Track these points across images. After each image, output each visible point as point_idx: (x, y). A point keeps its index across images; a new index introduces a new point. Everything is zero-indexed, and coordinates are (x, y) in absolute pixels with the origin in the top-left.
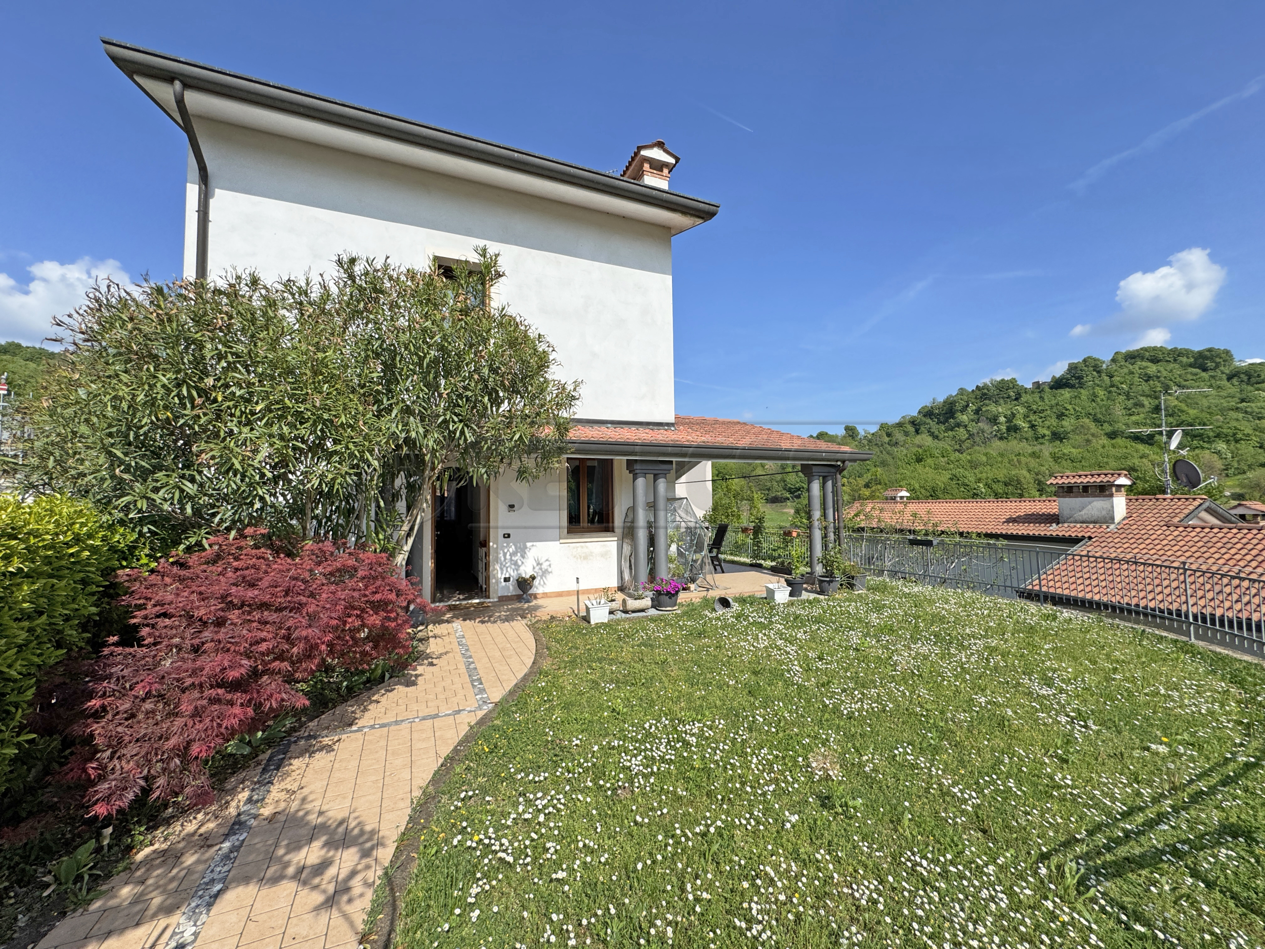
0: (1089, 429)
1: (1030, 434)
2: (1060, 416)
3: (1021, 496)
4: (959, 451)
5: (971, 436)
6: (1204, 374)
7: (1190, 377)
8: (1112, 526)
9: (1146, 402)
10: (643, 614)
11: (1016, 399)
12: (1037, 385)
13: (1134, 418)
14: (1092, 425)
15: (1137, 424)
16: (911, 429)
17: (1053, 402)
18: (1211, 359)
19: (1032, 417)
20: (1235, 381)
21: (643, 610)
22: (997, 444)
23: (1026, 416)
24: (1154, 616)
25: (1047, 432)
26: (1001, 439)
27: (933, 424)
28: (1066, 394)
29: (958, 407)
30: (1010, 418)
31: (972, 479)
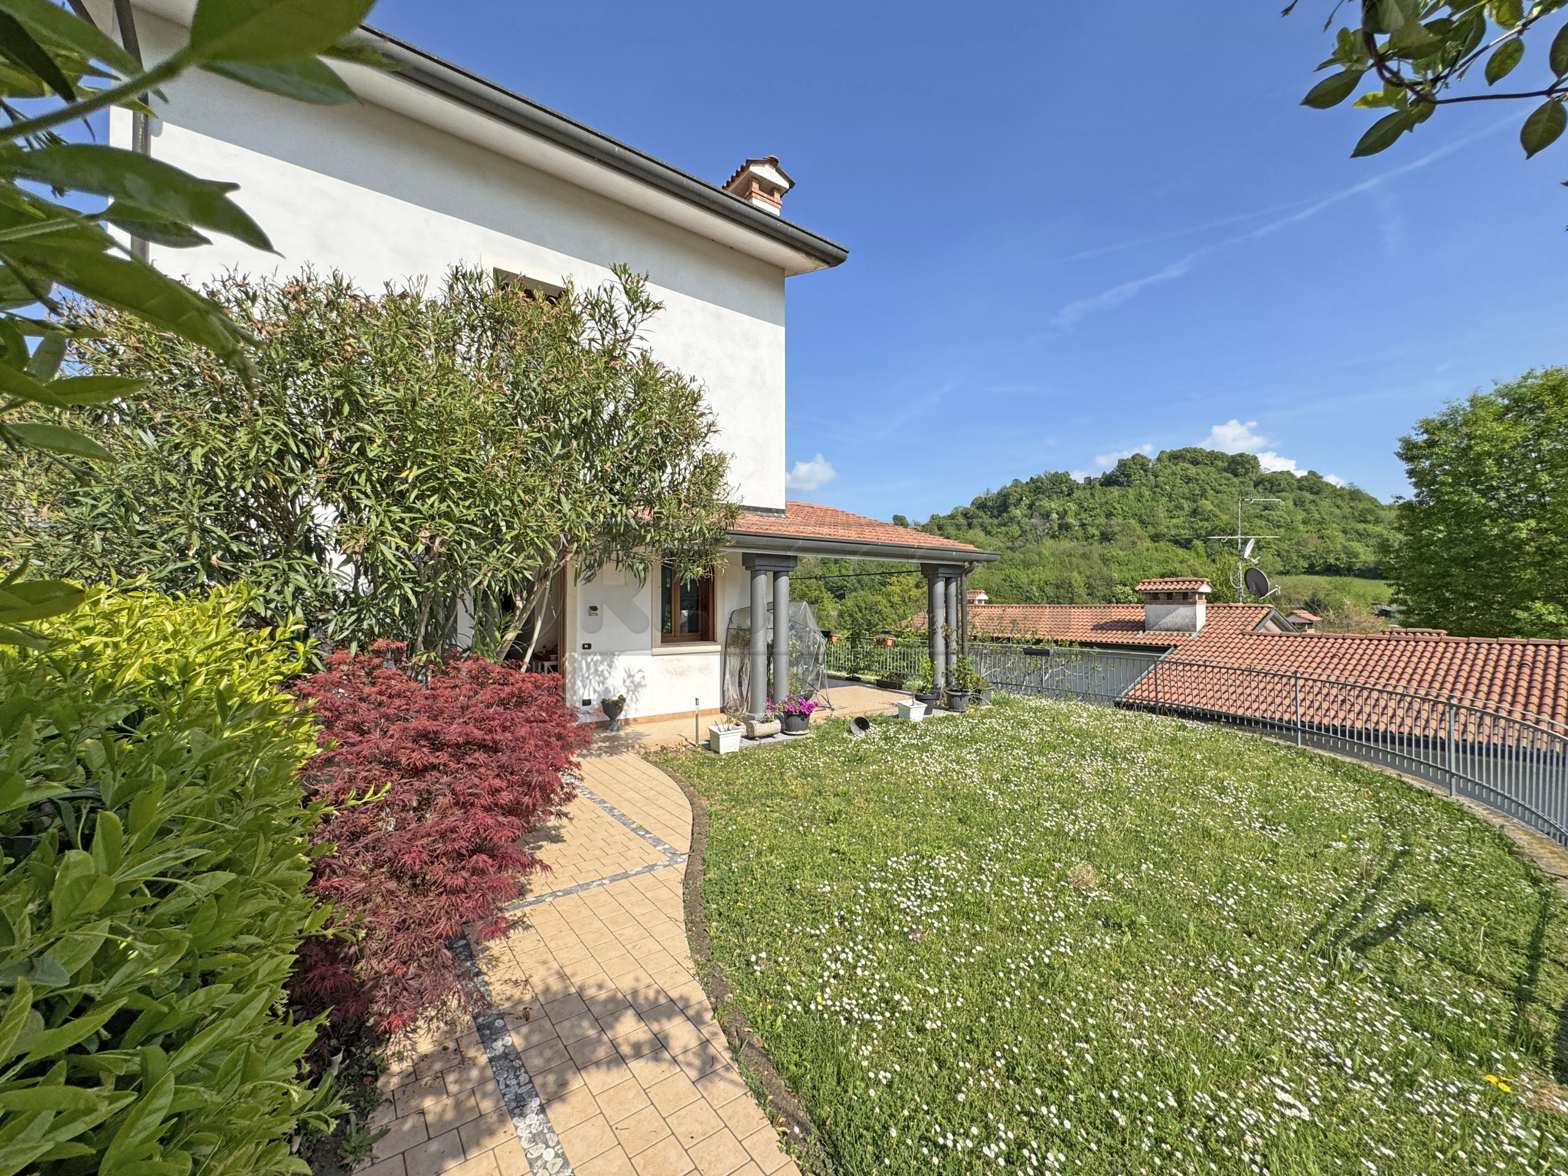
0: (1134, 530)
1: (1080, 533)
2: (1109, 515)
3: (1072, 601)
4: (1011, 549)
5: (1024, 532)
6: (1235, 480)
7: (1223, 481)
8: (1194, 635)
9: (1186, 504)
10: (770, 740)
11: (1069, 495)
12: (1089, 481)
13: (1174, 521)
14: (1138, 526)
15: (1177, 527)
16: (962, 521)
17: (1103, 500)
18: (1242, 464)
19: (1083, 515)
20: (1260, 488)
21: (771, 736)
22: (1049, 542)
23: (1077, 514)
24: (1288, 729)
25: (1097, 533)
26: (1053, 537)
27: (987, 519)
28: (1115, 492)
29: (1012, 500)
30: (1063, 515)
31: (1025, 580)
